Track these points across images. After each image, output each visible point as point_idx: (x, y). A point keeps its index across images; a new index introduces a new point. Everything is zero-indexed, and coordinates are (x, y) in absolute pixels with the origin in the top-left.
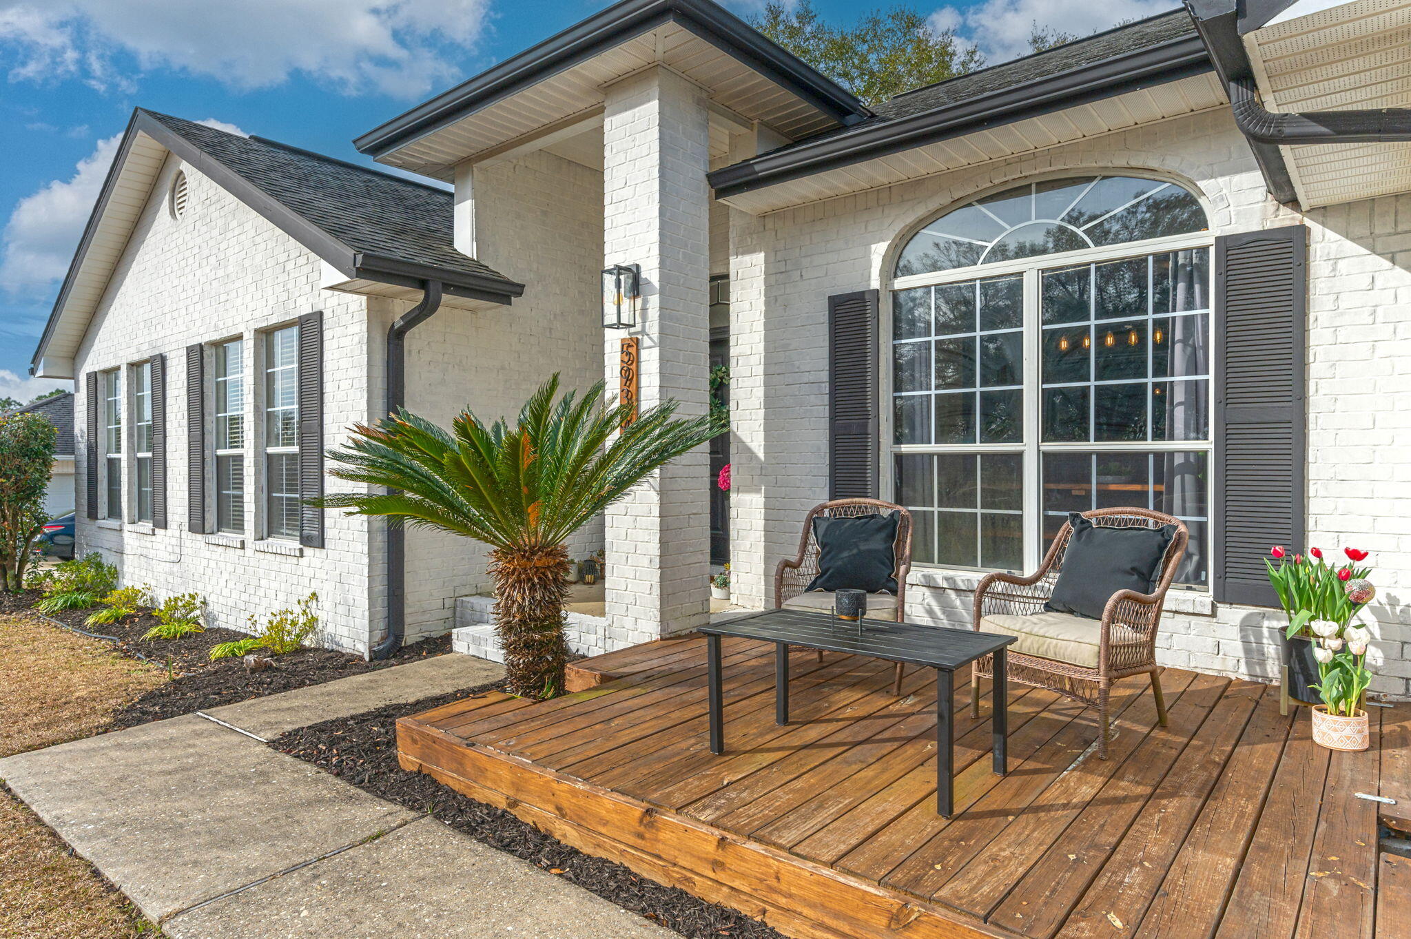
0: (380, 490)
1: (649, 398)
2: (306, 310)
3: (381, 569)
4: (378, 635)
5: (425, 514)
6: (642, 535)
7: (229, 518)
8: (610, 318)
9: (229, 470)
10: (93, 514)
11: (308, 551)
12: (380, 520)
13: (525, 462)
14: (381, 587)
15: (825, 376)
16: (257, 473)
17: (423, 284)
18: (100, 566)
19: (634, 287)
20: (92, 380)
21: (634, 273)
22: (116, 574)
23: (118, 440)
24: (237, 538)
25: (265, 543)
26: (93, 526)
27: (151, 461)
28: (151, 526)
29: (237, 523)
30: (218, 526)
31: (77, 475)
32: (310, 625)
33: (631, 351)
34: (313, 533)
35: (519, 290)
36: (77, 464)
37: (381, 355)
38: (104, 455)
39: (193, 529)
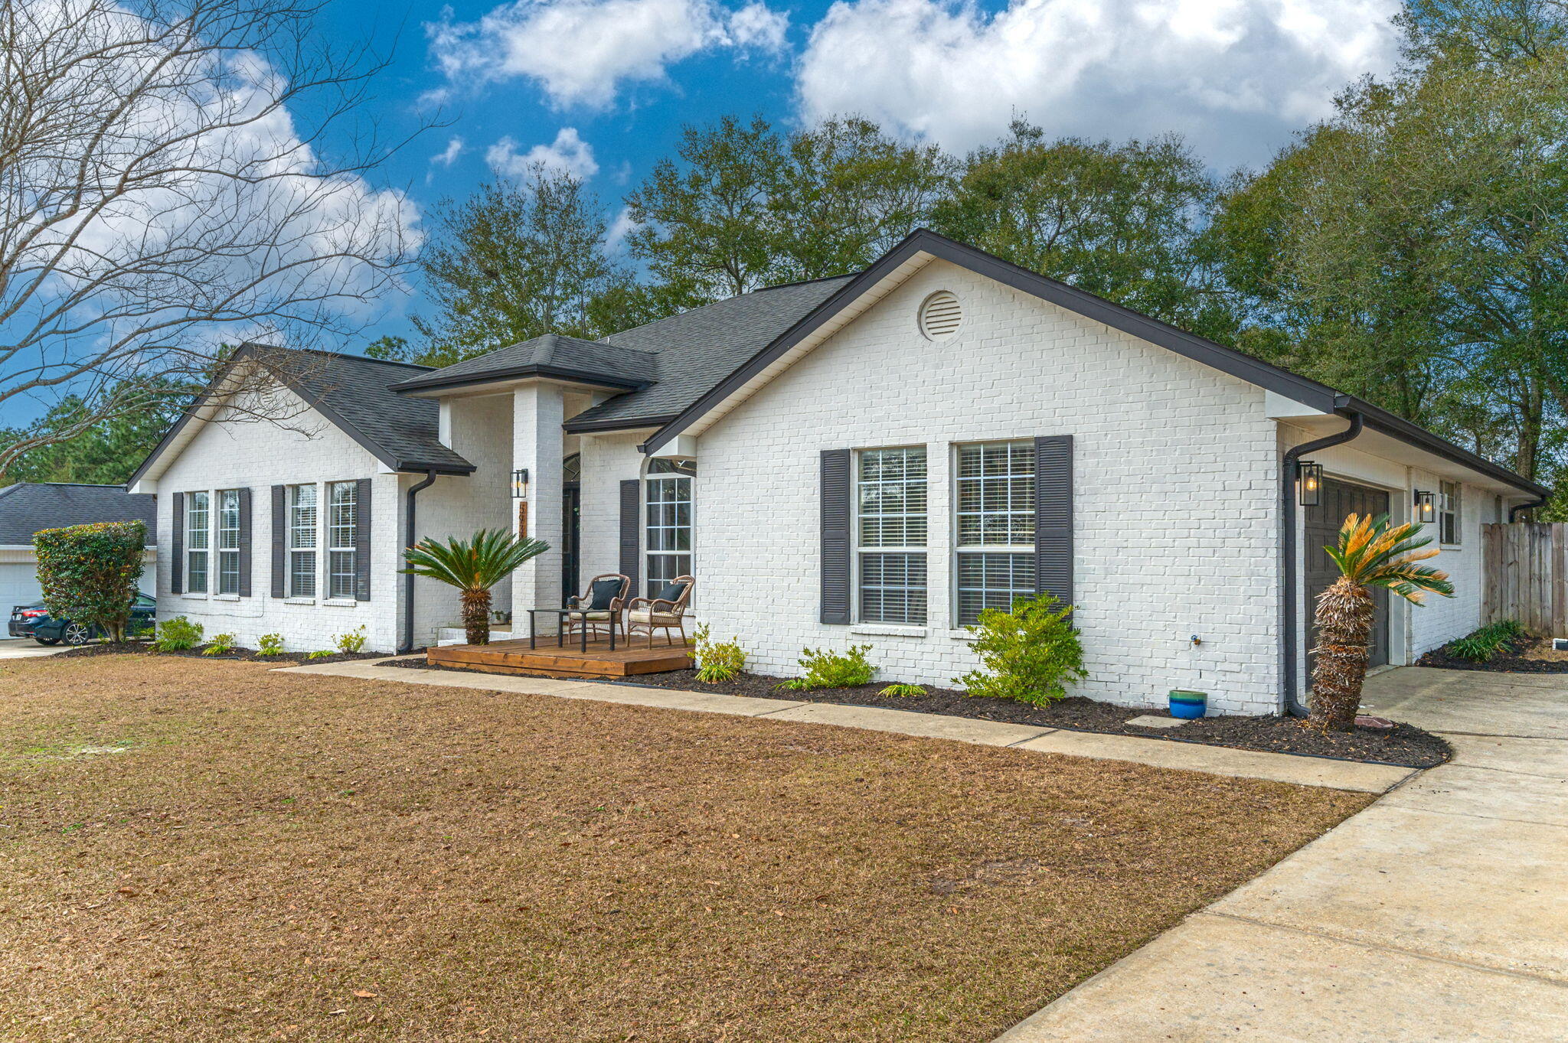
1: (532, 534)
2: (360, 476)
3: (403, 610)
4: (401, 643)
6: (528, 591)
7: (303, 587)
8: (515, 494)
9: (305, 561)
10: (177, 589)
11: (360, 604)
13: (474, 558)
15: (618, 518)
17: (427, 471)
18: (186, 625)
19: (526, 480)
20: (178, 498)
21: (525, 473)
22: (200, 629)
23: (200, 539)
24: (309, 600)
25: (331, 601)
26: (176, 599)
27: (234, 554)
28: (235, 596)
29: (309, 591)
30: (294, 593)
31: (159, 563)
32: (362, 642)
33: (524, 507)
34: (363, 594)
35: (474, 469)
36: (158, 555)
37: (405, 503)
38: (187, 550)
39: (274, 595)
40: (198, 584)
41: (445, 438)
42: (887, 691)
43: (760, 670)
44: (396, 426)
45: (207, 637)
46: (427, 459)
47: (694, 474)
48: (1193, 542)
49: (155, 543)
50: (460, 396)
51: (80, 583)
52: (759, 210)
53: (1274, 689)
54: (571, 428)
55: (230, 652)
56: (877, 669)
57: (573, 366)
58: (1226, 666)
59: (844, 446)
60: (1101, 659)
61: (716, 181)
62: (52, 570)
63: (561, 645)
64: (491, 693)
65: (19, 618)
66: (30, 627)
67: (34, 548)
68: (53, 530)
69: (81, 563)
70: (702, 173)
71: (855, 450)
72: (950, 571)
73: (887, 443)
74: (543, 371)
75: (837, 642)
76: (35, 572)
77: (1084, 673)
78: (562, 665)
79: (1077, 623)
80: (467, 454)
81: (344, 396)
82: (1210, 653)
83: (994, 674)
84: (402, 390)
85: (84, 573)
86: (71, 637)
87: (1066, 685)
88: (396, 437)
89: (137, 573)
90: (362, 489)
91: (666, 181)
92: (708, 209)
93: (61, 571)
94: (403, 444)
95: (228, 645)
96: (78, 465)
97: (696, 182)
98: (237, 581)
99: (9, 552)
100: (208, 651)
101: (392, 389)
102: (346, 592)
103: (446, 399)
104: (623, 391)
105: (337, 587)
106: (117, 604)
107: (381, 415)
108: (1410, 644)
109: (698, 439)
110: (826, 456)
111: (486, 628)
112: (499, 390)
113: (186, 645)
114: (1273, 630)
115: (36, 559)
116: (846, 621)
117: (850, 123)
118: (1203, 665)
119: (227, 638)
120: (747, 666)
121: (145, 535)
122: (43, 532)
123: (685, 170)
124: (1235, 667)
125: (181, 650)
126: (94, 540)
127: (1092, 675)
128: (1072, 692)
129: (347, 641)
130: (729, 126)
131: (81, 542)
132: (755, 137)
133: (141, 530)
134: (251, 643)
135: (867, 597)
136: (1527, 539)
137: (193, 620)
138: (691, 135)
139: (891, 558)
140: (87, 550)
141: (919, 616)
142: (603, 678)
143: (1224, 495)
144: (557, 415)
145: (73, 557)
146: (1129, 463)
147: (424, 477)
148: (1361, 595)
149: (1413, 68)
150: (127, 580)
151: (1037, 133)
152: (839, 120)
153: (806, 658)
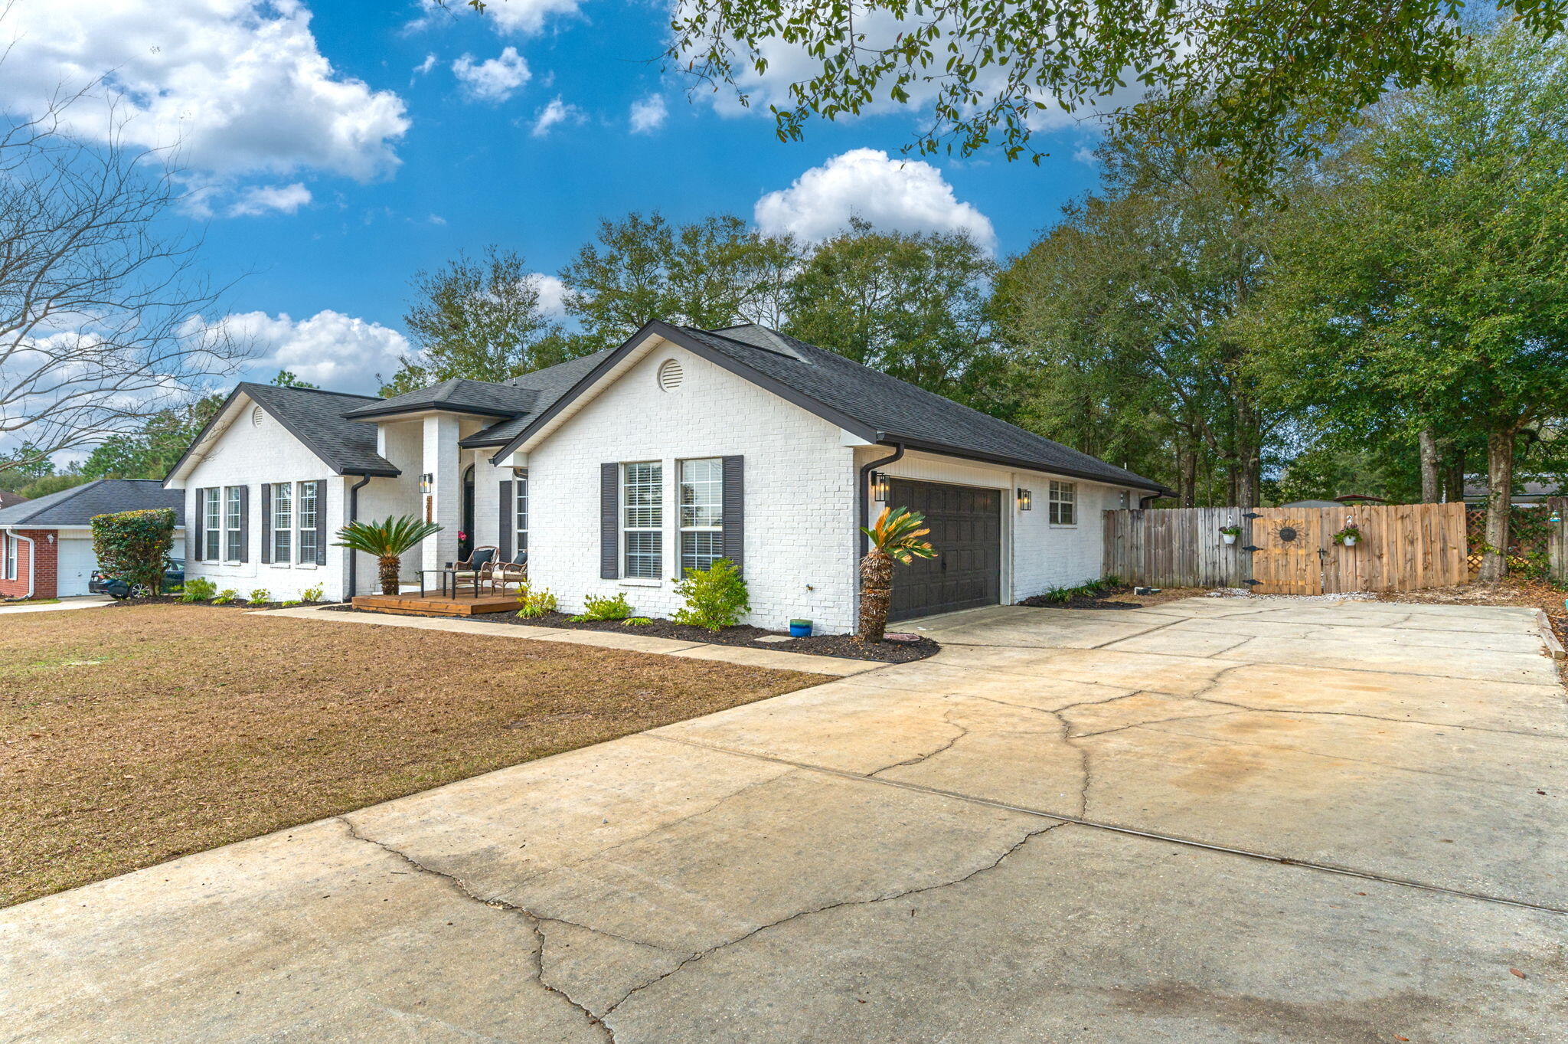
0: (348, 542)
2: (318, 478)
3: (348, 571)
4: (346, 594)
5: (361, 548)
7: (283, 555)
8: (424, 491)
9: (283, 537)
10: (199, 558)
11: (319, 567)
12: (348, 549)
13: (384, 535)
14: (348, 578)
15: (499, 507)
16: (297, 544)
17: (363, 475)
18: (204, 583)
19: (431, 481)
20: (200, 493)
21: (431, 476)
22: (214, 586)
23: (214, 522)
24: (286, 565)
25: (300, 566)
26: (199, 564)
27: (237, 532)
28: (237, 562)
29: (287, 559)
30: (277, 560)
31: (186, 539)
32: (320, 594)
33: (430, 499)
34: (322, 561)
35: (400, 473)
36: (186, 532)
37: (349, 497)
38: (206, 529)
39: (263, 562)
40: (214, 554)
41: (381, 451)
42: (628, 622)
43: (565, 610)
44: (347, 442)
45: (218, 592)
46: (363, 466)
47: (527, 477)
48: (808, 525)
49: (183, 523)
50: (394, 421)
51: (125, 554)
52: (661, 281)
53: (851, 618)
54: (465, 445)
55: (231, 602)
56: (634, 609)
57: (465, 402)
58: (826, 604)
59: (615, 461)
60: (759, 600)
61: (626, 259)
62: (103, 545)
63: (445, 595)
64: (374, 627)
65: (96, 579)
66: (105, 586)
67: (90, 527)
68: (105, 516)
69: (124, 539)
70: (616, 253)
71: (622, 463)
72: (676, 544)
73: (639, 460)
74: (439, 406)
75: (609, 590)
76: (92, 546)
77: (750, 609)
78: (435, 608)
79: (746, 577)
80: (397, 463)
81: (311, 421)
82: (818, 595)
83: (691, 610)
84: (350, 417)
85: (126, 546)
86: (136, 593)
87: (740, 617)
88: (344, 450)
89: (169, 546)
90: (322, 485)
91: (589, 259)
92: (623, 280)
93: (110, 545)
94: (349, 455)
95: (232, 598)
96: (168, 463)
97: (612, 260)
98: (239, 553)
99: (74, 531)
100: (215, 602)
101: (342, 416)
102: (311, 559)
103: (382, 423)
104: (504, 419)
105: (305, 556)
106: (153, 568)
107: (337, 434)
108: (1013, 591)
109: (529, 455)
110: (604, 467)
111: (396, 584)
112: (415, 418)
113: (203, 597)
114: (851, 581)
115: (92, 536)
116: (615, 577)
117: (724, 219)
118: (813, 603)
119: (231, 593)
120: (558, 608)
121: (175, 519)
122: (97, 518)
123: (603, 251)
124: (831, 605)
125: (198, 601)
126: (135, 523)
127: (753, 611)
128: (743, 622)
129: (309, 593)
130: (634, 220)
131: (124, 524)
132: (654, 228)
133: (171, 515)
134: (246, 595)
135: (630, 560)
136: (1129, 521)
137: (209, 580)
138: (608, 226)
139: (645, 535)
140: (129, 530)
141: (658, 574)
142: (458, 616)
143: (826, 495)
144: (454, 436)
145: (119, 535)
146: (774, 473)
147: (362, 478)
148: (883, 558)
149: (1111, 187)
150: (159, 552)
151: (868, 226)
152: (716, 216)
153: (588, 602)
